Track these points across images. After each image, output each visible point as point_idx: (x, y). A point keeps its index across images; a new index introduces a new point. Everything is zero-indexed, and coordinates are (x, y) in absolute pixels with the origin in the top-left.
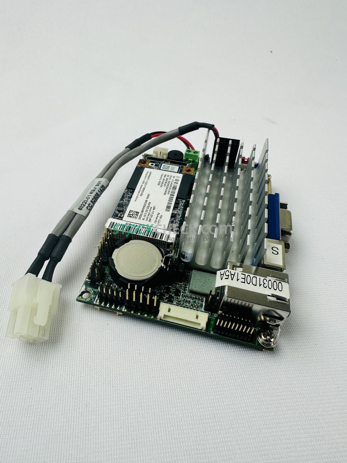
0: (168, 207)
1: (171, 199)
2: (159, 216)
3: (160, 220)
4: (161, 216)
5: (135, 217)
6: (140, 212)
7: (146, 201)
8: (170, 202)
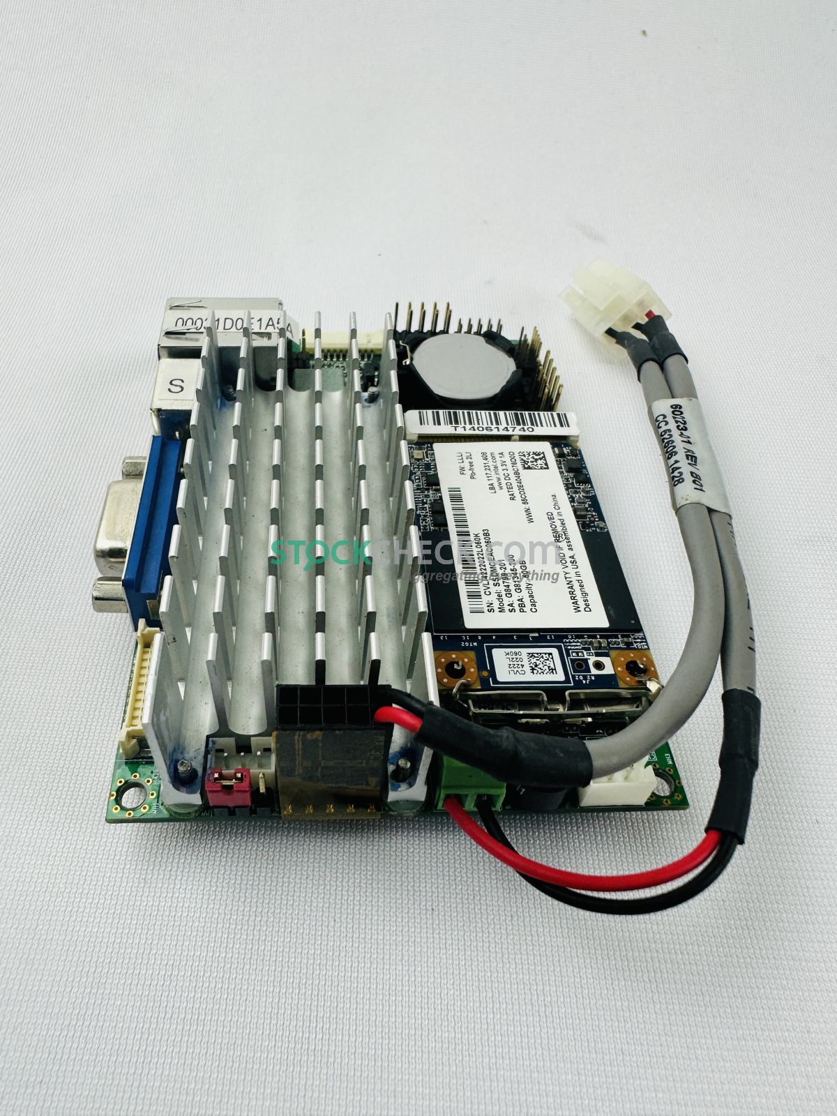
0: (456, 498)
1: (461, 521)
2: (468, 473)
3: (461, 461)
4: (464, 472)
5: (524, 456)
6: (523, 473)
7: (525, 501)
8: (460, 512)
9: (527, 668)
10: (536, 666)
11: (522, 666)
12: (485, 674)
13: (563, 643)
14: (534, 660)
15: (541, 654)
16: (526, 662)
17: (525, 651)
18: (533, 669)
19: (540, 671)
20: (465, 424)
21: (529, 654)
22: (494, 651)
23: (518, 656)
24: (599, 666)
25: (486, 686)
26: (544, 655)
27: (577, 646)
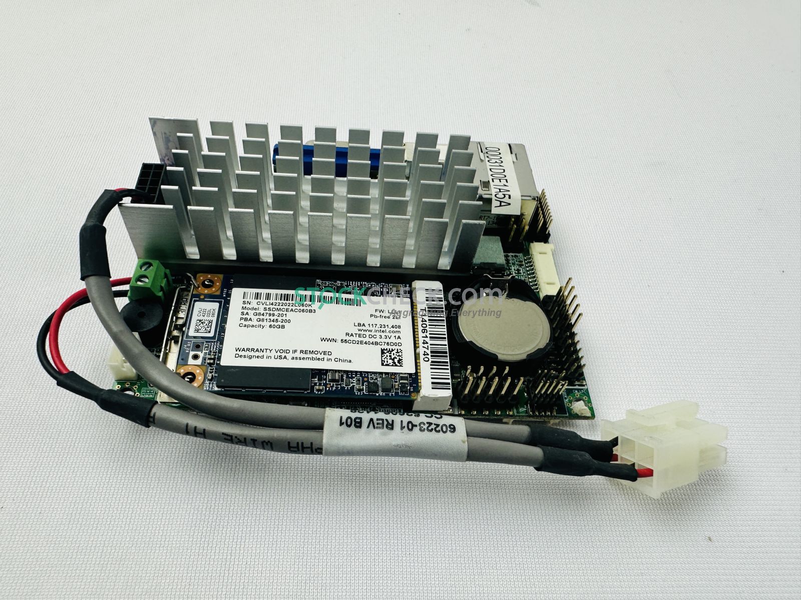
2: (377, 314)
5: (398, 352)
6: (379, 347)
7: (345, 341)
9: (201, 318)
10: (202, 323)
11: (204, 316)
12: (202, 297)
13: (217, 341)
14: (206, 322)
15: (211, 327)
16: (206, 318)
17: (214, 319)
18: (200, 321)
19: (198, 324)
20: (429, 317)
21: (212, 321)
22: (218, 304)
23: (211, 315)
24: (196, 357)
25: (193, 296)
26: (210, 328)
27: (213, 348)
